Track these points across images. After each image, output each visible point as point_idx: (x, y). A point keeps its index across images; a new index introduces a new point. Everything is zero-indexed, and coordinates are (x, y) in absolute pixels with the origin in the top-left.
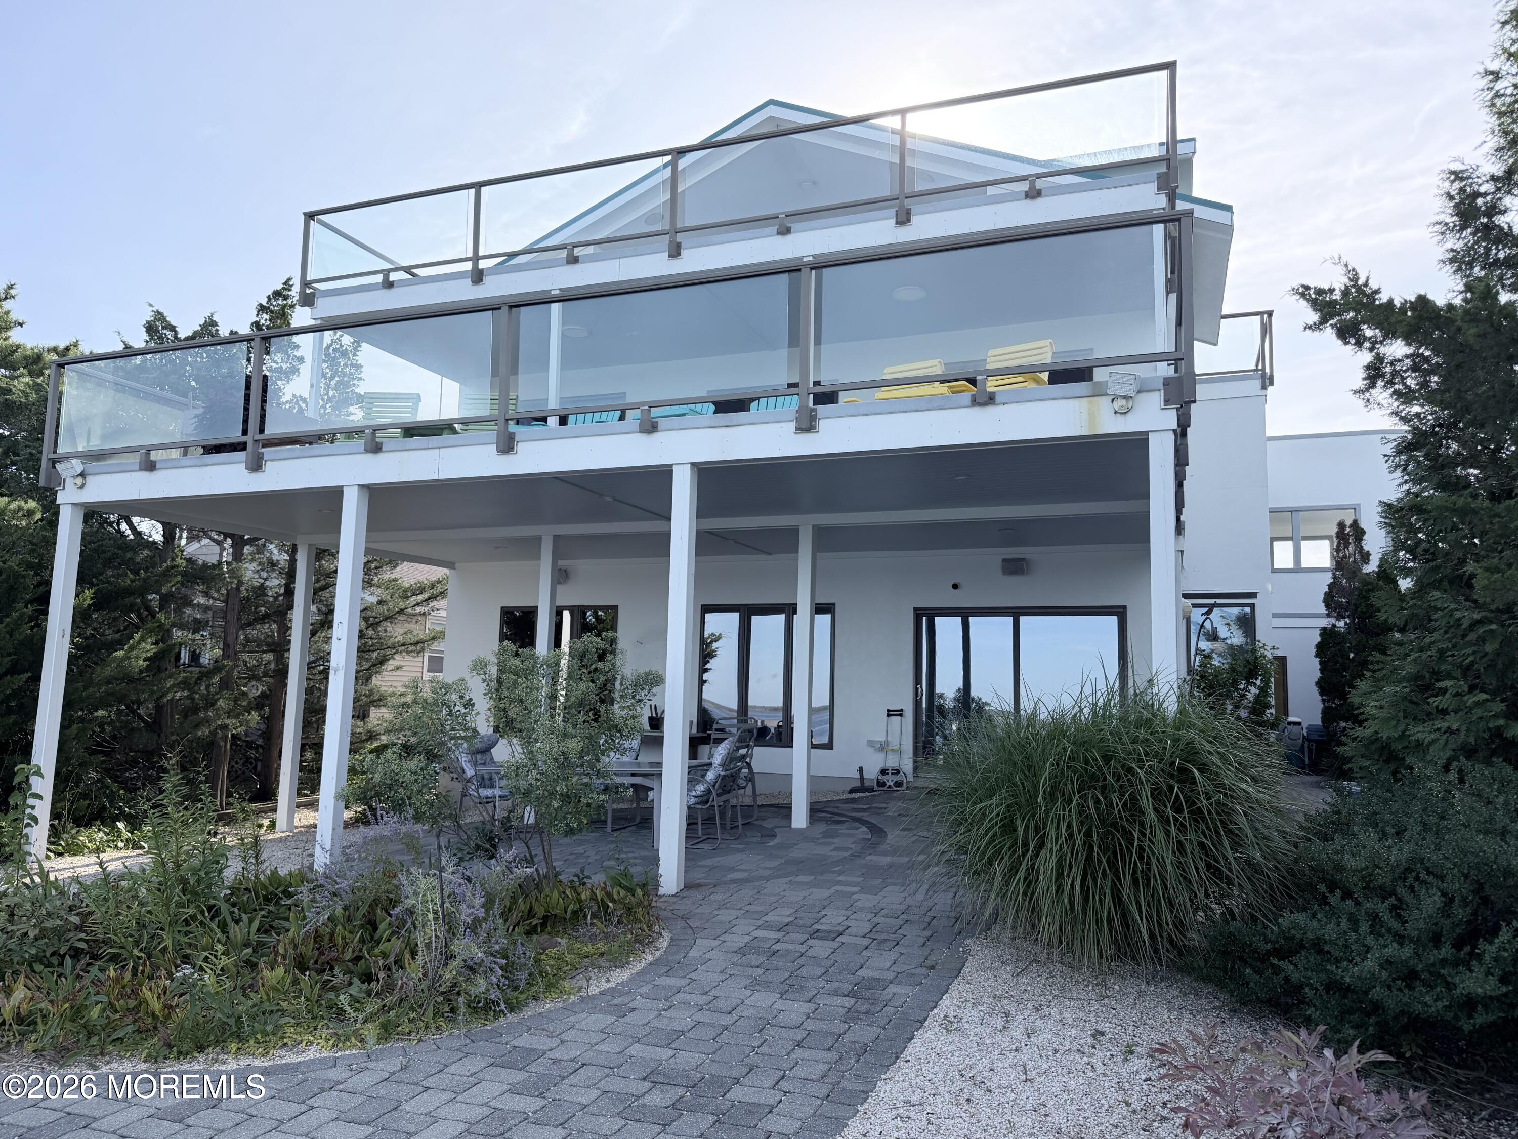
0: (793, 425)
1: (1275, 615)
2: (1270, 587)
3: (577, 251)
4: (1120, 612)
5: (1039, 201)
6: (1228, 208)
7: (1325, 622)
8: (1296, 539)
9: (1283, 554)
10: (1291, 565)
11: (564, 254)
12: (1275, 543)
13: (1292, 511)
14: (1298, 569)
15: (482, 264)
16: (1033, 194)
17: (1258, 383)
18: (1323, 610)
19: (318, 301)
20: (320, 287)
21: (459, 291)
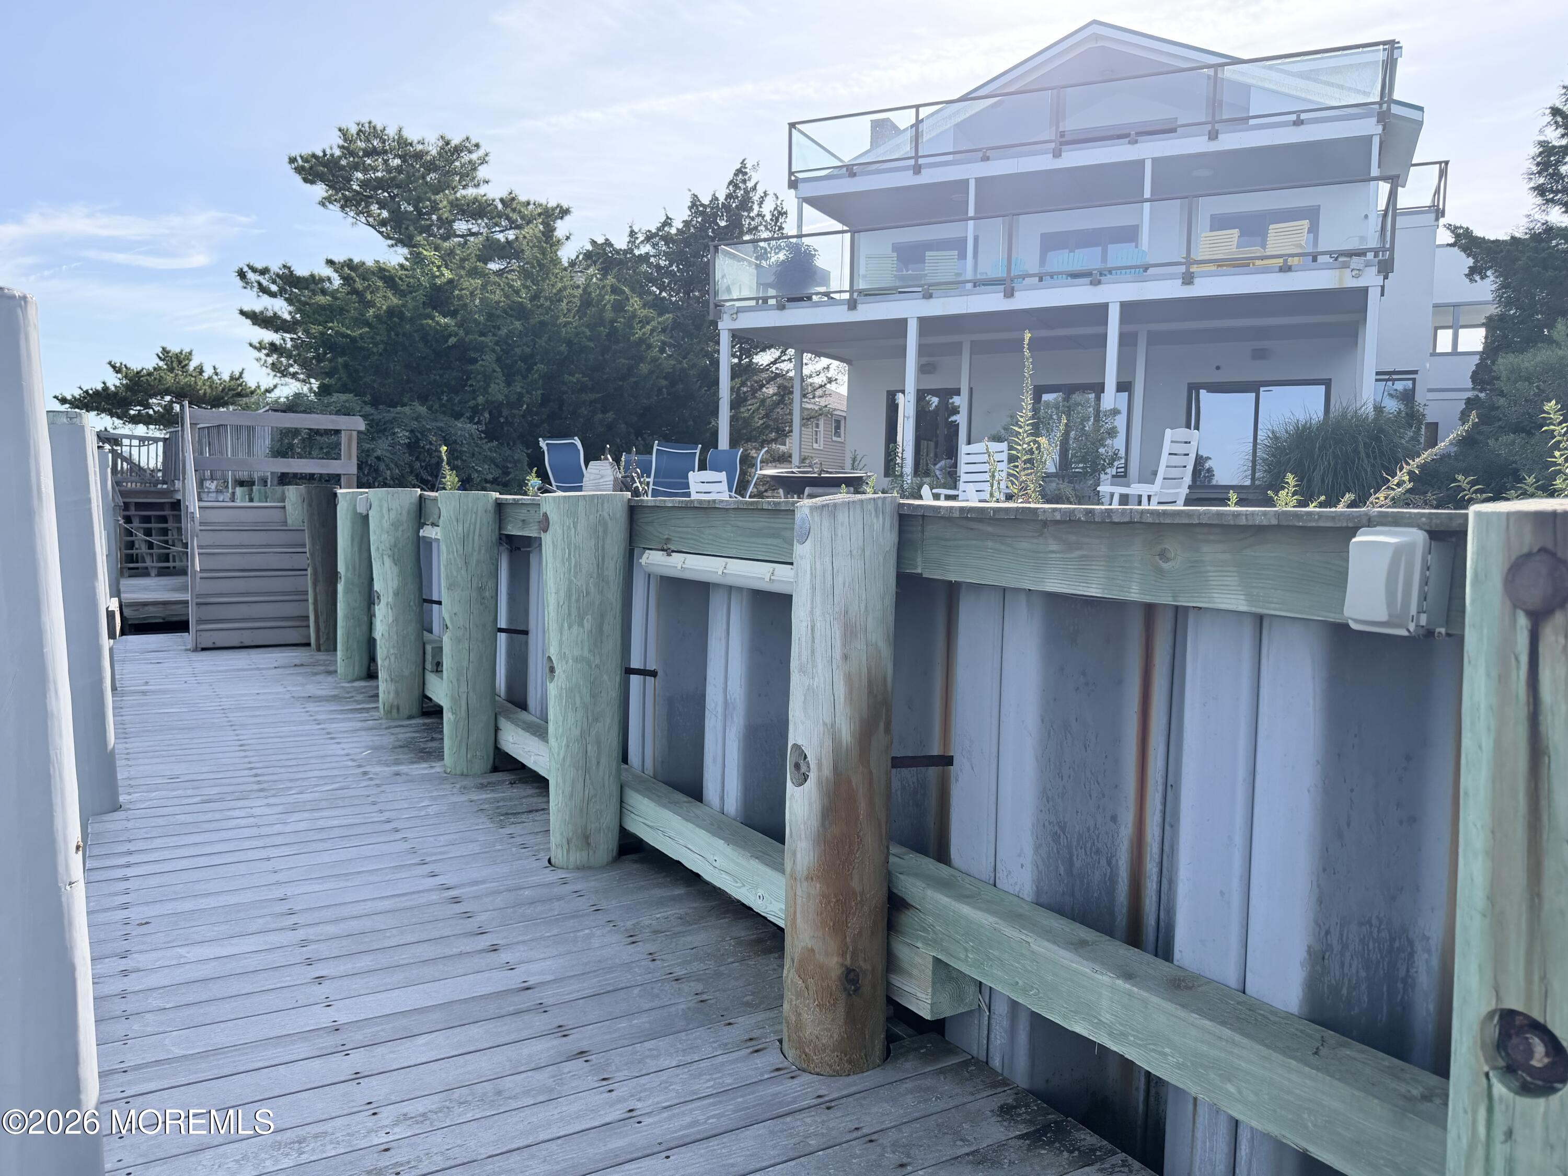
0: (1180, 281)
1: (1430, 390)
2: (1428, 365)
3: (989, 153)
4: (1327, 383)
5: (1302, 127)
6: (1421, 109)
7: (1470, 394)
8: (1456, 327)
9: (1444, 341)
10: (1449, 350)
11: (982, 154)
12: (1439, 332)
13: (1455, 306)
14: (1455, 353)
15: (921, 161)
16: (1299, 123)
17: (1433, 216)
18: (1470, 385)
19: (800, 186)
20: (800, 176)
21: (907, 179)
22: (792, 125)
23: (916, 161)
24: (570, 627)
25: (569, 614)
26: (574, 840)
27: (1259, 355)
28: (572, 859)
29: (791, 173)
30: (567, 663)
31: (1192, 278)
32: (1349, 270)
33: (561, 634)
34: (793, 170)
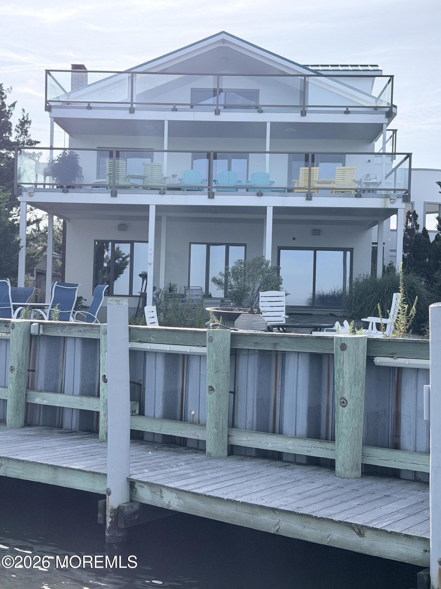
0: (305, 198)
3: (177, 107)
4: (351, 250)
5: (349, 115)
11: (172, 107)
15: (135, 106)
19: (53, 110)
20: (51, 104)
21: (125, 115)
22: (48, 72)
23: (132, 106)
24: (355, 386)
25: (355, 381)
26: (354, 467)
27: (316, 232)
28: (353, 474)
29: (47, 102)
30: (353, 400)
31: (311, 197)
32: (389, 199)
33: (351, 388)
34: (48, 99)
